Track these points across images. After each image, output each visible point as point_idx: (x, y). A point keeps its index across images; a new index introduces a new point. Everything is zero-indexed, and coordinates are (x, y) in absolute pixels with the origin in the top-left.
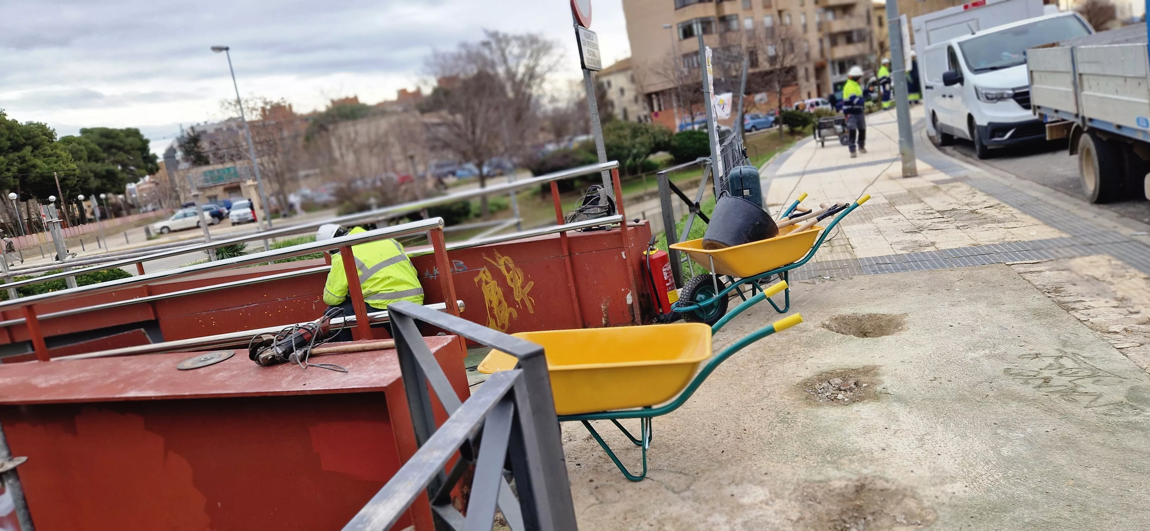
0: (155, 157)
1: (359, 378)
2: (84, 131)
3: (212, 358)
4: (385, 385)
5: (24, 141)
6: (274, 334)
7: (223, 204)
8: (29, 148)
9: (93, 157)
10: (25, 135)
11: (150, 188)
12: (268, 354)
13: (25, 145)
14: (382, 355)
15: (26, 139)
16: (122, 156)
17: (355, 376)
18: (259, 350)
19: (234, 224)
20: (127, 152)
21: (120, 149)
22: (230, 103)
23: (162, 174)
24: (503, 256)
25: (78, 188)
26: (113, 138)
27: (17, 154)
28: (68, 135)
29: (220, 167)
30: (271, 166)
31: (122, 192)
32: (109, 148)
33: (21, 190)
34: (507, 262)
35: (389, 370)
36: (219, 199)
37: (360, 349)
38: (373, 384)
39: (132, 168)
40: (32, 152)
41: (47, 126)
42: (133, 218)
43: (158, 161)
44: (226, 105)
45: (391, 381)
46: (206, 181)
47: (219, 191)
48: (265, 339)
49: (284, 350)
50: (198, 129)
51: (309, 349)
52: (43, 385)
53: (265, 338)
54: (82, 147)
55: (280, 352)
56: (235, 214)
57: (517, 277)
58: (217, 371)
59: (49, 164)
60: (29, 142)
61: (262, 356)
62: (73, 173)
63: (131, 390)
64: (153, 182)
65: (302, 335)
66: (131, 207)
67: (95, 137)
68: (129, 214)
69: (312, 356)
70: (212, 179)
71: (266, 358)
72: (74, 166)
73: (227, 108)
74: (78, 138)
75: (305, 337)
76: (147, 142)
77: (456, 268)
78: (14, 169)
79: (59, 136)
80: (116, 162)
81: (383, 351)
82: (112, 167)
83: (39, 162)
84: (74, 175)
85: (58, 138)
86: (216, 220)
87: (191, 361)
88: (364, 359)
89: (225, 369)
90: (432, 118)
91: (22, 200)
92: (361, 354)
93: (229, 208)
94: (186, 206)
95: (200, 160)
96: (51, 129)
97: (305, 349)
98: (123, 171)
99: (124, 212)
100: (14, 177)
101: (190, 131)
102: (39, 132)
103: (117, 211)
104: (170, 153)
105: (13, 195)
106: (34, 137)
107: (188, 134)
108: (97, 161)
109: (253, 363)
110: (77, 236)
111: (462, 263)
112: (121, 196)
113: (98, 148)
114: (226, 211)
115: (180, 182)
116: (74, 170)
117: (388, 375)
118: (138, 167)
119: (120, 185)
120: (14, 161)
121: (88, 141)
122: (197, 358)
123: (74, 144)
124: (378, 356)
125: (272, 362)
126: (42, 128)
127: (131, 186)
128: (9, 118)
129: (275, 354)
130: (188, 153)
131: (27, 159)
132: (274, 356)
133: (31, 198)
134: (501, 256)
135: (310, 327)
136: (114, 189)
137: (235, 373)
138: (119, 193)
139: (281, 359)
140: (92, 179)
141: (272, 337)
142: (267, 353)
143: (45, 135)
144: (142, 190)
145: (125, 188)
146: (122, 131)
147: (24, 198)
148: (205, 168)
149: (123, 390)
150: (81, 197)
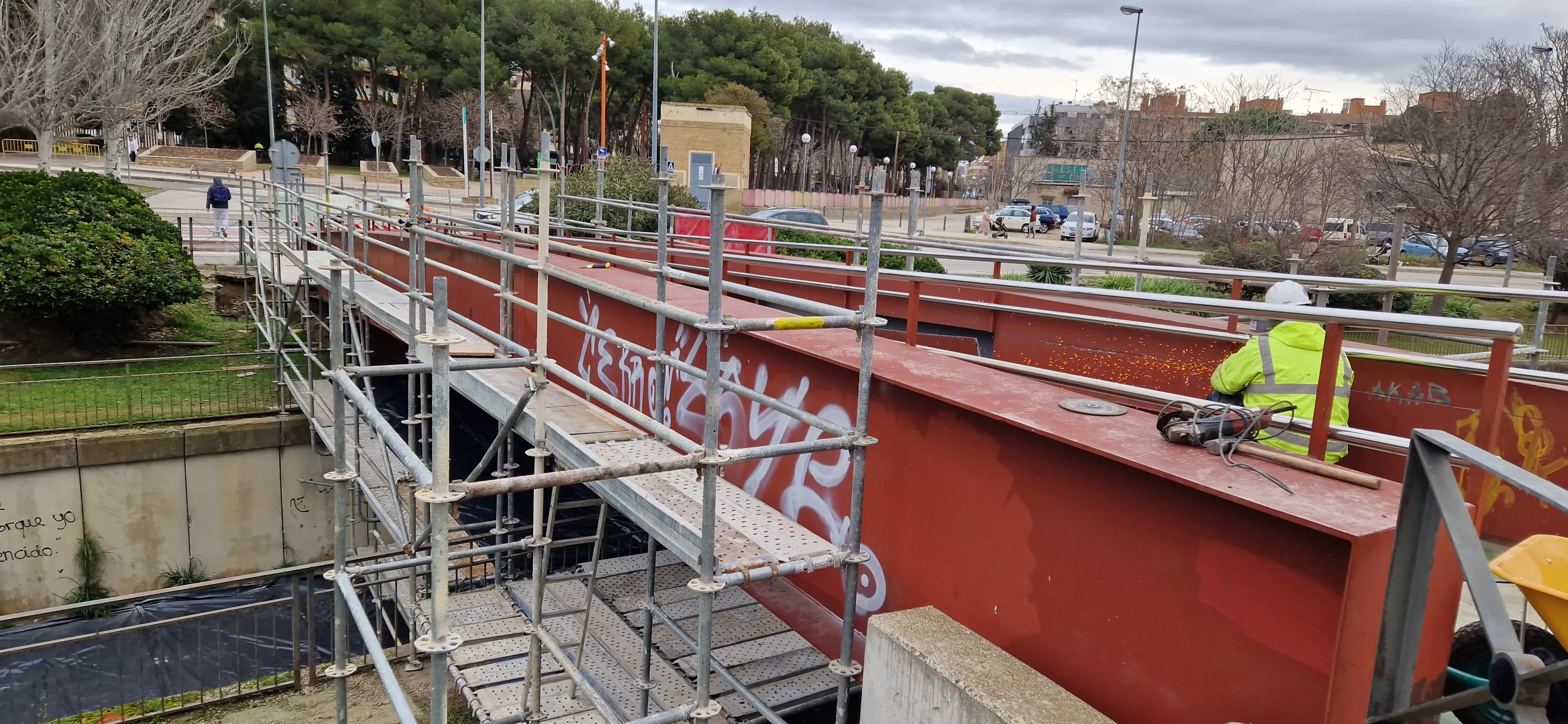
0: (999, 134)
1: (1313, 509)
2: (938, 90)
3: (1099, 408)
4: (1357, 535)
5: (881, 89)
6: (1196, 407)
7: (1058, 210)
8: (883, 99)
9: (938, 122)
10: (884, 83)
11: (981, 171)
12: (1183, 429)
13: (880, 94)
14: (1345, 489)
15: (884, 88)
16: (967, 127)
17: (1304, 503)
18: (1172, 420)
19: (1063, 238)
20: (973, 123)
21: (967, 117)
22: (1113, 83)
23: (999, 156)
24: (1526, 403)
25: (912, 154)
26: (965, 103)
27: (871, 103)
28: (922, 91)
29: (1069, 162)
30: (1135, 176)
31: (951, 169)
32: (956, 114)
33: (862, 144)
34: (1530, 415)
35: (1359, 516)
36: (1055, 203)
37: (1310, 469)
38: (1336, 525)
39: (972, 142)
40: (885, 103)
41: (907, 77)
42: (954, 202)
43: (1002, 140)
44: (1109, 84)
45: (1366, 533)
46: (1048, 176)
47: (1057, 193)
48: (1184, 409)
49: (1204, 431)
50: (1058, 109)
51: (1236, 442)
52: (915, 372)
53: (1186, 408)
54: (932, 108)
55: (1198, 432)
56: (1069, 226)
57: (1539, 443)
58: (1109, 427)
59: (895, 121)
60: (885, 91)
61: (1174, 429)
62: (914, 135)
63: (1009, 411)
64: (986, 164)
65: (1231, 421)
66: (956, 189)
67: (947, 98)
68: (951, 196)
69: (1236, 452)
70: (1056, 176)
71: (1178, 433)
72: (917, 128)
73: (1107, 89)
74: (932, 97)
75: (1235, 425)
76: (998, 114)
77: (1430, 396)
78: (863, 119)
79: (914, 90)
80: (957, 133)
81: (1346, 485)
82: (953, 138)
83: (887, 116)
84: (915, 139)
85: (912, 92)
86: (1045, 227)
87: (1075, 402)
88: (1316, 485)
89: (1119, 428)
90: (1395, 152)
91: (859, 156)
92: (1311, 477)
93: (1063, 217)
94: (1016, 203)
95: (1049, 149)
96: (909, 81)
97: (1231, 441)
98: (961, 144)
99: (947, 193)
100: (860, 129)
101: (1048, 110)
102: (897, 82)
103: (939, 190)
104: (1017, 132)
105: (854, 148)
106: (892, 87)
107: (1045, 114)
108: (940, 127)
109: (1158, 434)
110: (895, 208)
111: (1445, 391)
112: (950, 174)
113: (947, 112)
114: (1059, 220)
115: (1019, 171)
116: (917, 133)
117: (1360, 522)
118: (978, 143)
119: (954, 160)
120: (866, 110)
121: (939, 101)
122: (1081, 401)
123: (925, 103)
124: (1340, 489)
125: (1184, 441)
126: (901, 77)
127: (962, 164)
128: (875, 61)
129: (1191, 432)
130: (1036, 136)
131: (878, 110)
132: (1188, 434)
133: (867, 155)
134: (1521, 401)
135: (1246, 414)
136: (946, 164)
137: (1131, 436)
138: (949, 170)
139: (1196, 441)
140: (929, 147)
141: (1192, 410)
142: (1180, 428)
143: (901, 86)
144: (972, 171)
145: (957, 164)
146: (976, 96)
147: (861, 154)
148: (1052, 161)
149: (999, 408)
150: (913, 165)
